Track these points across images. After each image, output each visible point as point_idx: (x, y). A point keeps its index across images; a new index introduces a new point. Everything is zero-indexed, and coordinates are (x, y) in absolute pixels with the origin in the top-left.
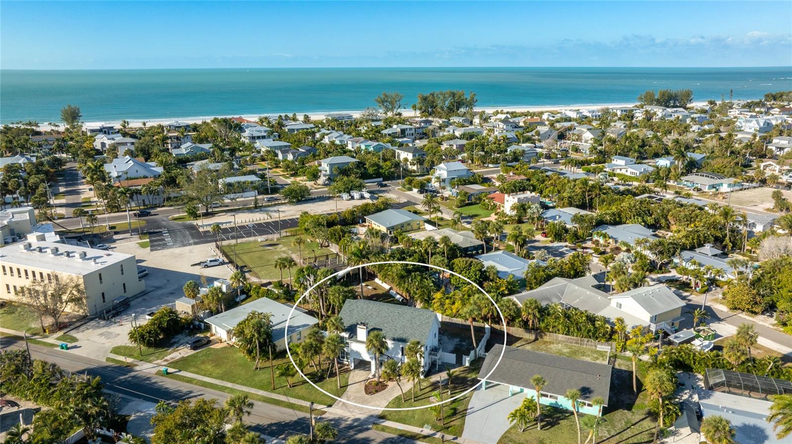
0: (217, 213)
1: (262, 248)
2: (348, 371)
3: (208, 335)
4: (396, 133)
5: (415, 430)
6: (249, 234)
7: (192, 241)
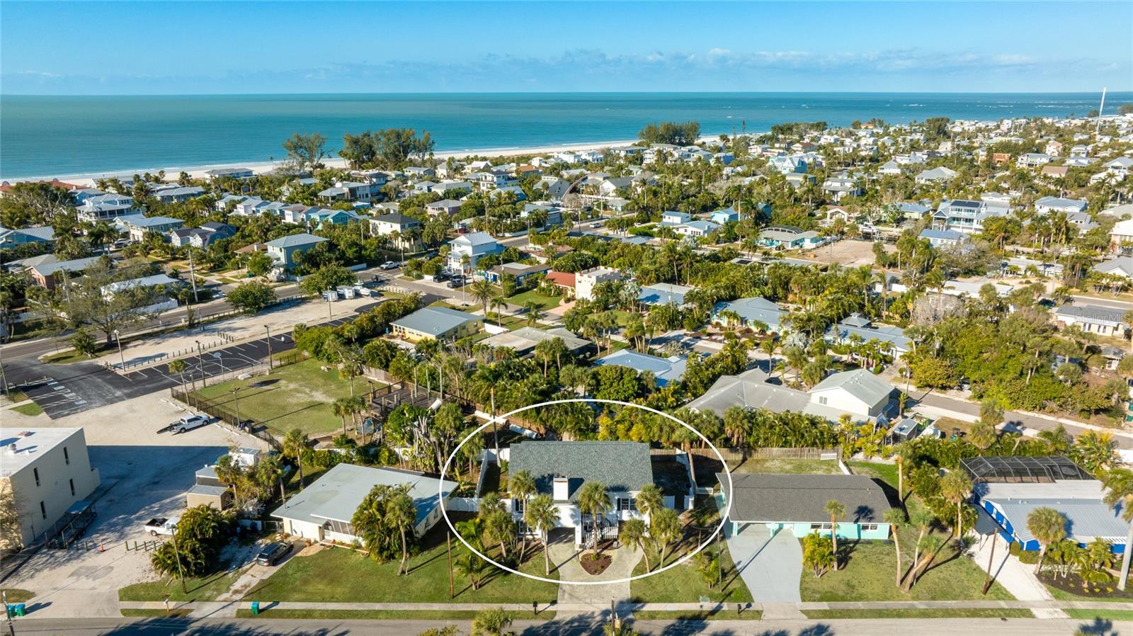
0: (128, 343)
1: (254, 390)
2: (540, 548)
3: (278, 537)
4: (344, 194)
5: (691, 607)
6: (216, 371)
7: (118, 393)
